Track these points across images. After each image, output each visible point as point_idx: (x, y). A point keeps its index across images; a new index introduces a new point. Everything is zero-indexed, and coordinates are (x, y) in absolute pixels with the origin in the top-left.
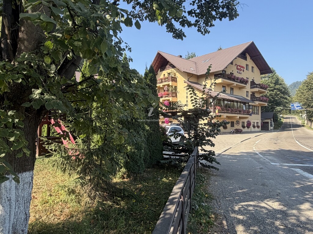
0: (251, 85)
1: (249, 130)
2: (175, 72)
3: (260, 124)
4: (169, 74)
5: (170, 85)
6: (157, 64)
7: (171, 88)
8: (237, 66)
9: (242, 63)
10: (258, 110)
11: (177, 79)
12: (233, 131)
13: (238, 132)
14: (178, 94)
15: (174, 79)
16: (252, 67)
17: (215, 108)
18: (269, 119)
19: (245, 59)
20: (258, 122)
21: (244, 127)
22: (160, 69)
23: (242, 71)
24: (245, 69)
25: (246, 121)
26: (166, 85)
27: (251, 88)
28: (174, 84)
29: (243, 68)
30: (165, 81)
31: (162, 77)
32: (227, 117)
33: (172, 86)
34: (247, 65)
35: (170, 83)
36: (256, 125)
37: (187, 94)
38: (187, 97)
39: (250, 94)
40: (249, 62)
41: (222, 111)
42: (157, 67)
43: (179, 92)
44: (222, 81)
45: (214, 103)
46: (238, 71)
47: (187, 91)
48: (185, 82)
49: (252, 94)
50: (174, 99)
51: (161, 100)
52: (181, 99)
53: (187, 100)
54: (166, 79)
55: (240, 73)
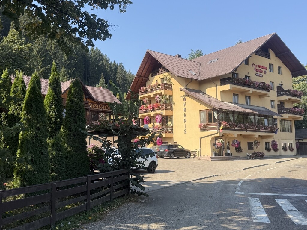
0: (277, 92)
1: (277, 154)
2: (170, 76)
3: (294, 146)
4: (162, 79)
5: (163, 94)
6: (147, 67)
7: (164, 98)
9: (264, 61)
10: (291, 126)
11: (172, 86)
14: (173, 106)
15: (168, 87)
16: (279, 68)
17: (220, 124)
19: (268, 56)
20: (291, 143)
21: (268, 150)
22: (151, 73)
23: (263, 74)
24: (268, 71)
25: (270, 141)
26: (158, 94)
27: (278, 96)
28: (168, 93)
29: (265, 68)
30: (157, 90)
31: (154, 83)
33: (165, 96)
34: (271, 65)
35: (163, 92)
36: (288, 147)
37: (185, 106)
38: (184, 110)
39: (276, 103)
40: (274, 60)
41: (231, 128)
42: (147, 70)
43: (175, 103)
44: (231, 88)
45: (218, 117)
46: (257, 73)
47: (185, 102)
48: (181, 90)
49: (280, 103)
50: (168, 113)
51: (152, 114)
52: (177, 113)
53: (185, 114)
54: (159, 87)
55: (260, 76)
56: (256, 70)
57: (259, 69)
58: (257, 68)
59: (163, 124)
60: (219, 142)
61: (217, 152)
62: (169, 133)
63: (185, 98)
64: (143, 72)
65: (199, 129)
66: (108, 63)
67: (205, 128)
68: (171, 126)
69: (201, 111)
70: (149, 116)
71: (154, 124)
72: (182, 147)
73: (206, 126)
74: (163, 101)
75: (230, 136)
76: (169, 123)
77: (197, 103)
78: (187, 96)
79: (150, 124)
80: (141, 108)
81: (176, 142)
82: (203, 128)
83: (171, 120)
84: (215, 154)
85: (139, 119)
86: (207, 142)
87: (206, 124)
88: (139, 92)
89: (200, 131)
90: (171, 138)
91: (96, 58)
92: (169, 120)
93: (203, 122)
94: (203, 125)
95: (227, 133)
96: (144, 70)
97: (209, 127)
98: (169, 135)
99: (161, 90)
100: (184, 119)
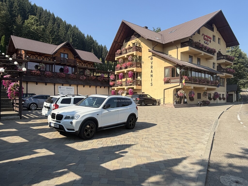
0: (217, 57)
1: (215, 102)
2: (140, 41)
3: (225, 96)
4: (134, 44)
5: (135, 54)
6: (122, 35)
7: (135, 58)
8: (204, 36)
9: (210, 33)
10: (224, 82)
11: (141, 49)
12: (200, 103)
13: (205, 104)
14: (142, 64)
15: (139, 49)
16: (219, 39)
17: (182, 78)
18: (233, 91)
19: (212, 30)
20: (224, 94)
21: (210, 99)
22: (125, 40)
23: (209, 42)
24: (212, 40)
25: (212, 93)
26: (131, 55)
27: (217, 60)
28: (139, 54)
29: (210, 38)
30: (130, 52)
31: (127, 47)
32: (194, 87)
33: (136, 56)
34: (214, 36)
35: (135, 53)
36: (221, 97)
37: (152, 64)
38: (151, 67)
39: (216, 65)
40: (216, 33)
41: (189, 82)
42: (122, 37)
43: (144, 62)
44: (190, 49)
45: (180, 73)
46: (205, 41)
47: (152, 61)
48: (149, 51)
49: (218, 65)
50: (139, 70)
51: (125, 71)
52: (145, 70)
53: (152, 70)
54: (131, 49)
55: (207, 44)
56: (204, 39)
57: (207, 38)
58: (205, 37)
59: (134, 79)
60: (181, 93)
61: (178, 101)
62: (139, 85)
63: (152, 58)
64: (119, 39)
65: (163, 82)
66: (97, 45)
67: (168, 81)
68: (140, 80)
69: (165, 68)
70: (123, 73)
71: (127, 78)
72: (150, 96)
73: (170, 80)
74: (135, 60)
75: (188, 88)
76: (139, 78)
77: (162, 62)
78: (154, 56)
79: (124, 79)
80: (117, 67)
81: (144, 93)
82: (167, 82)
83: (140, 76)
84: (176, 102)
85: (116, 75)
86: (170, 93)
87: (169, 78)
88: (116, 54)
89: (164, 84)
90: (140, 90)
91: (90, 42)
92: (138, 75)
93: (167, 76)
94: (167, 79)
95: (187, 85)
96: (120, 37)
97: (172, 81)
98: (139, 87)
99: (133, 51)
100: (151, 75)
